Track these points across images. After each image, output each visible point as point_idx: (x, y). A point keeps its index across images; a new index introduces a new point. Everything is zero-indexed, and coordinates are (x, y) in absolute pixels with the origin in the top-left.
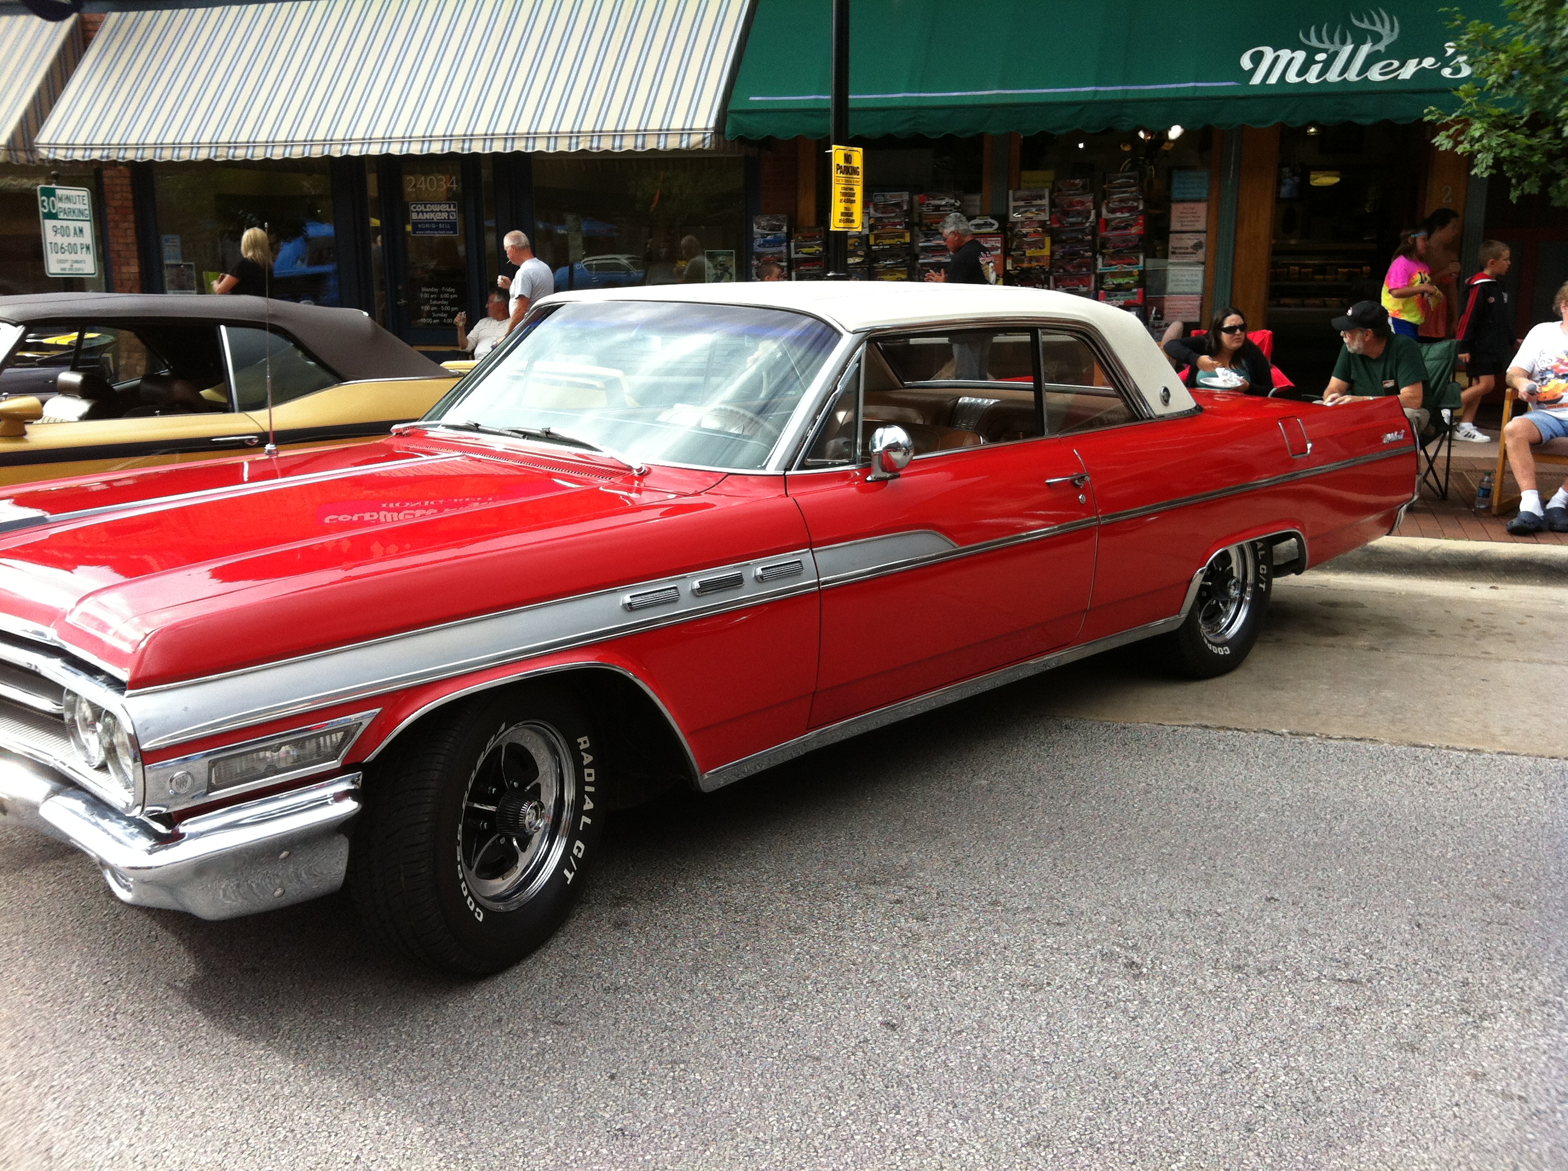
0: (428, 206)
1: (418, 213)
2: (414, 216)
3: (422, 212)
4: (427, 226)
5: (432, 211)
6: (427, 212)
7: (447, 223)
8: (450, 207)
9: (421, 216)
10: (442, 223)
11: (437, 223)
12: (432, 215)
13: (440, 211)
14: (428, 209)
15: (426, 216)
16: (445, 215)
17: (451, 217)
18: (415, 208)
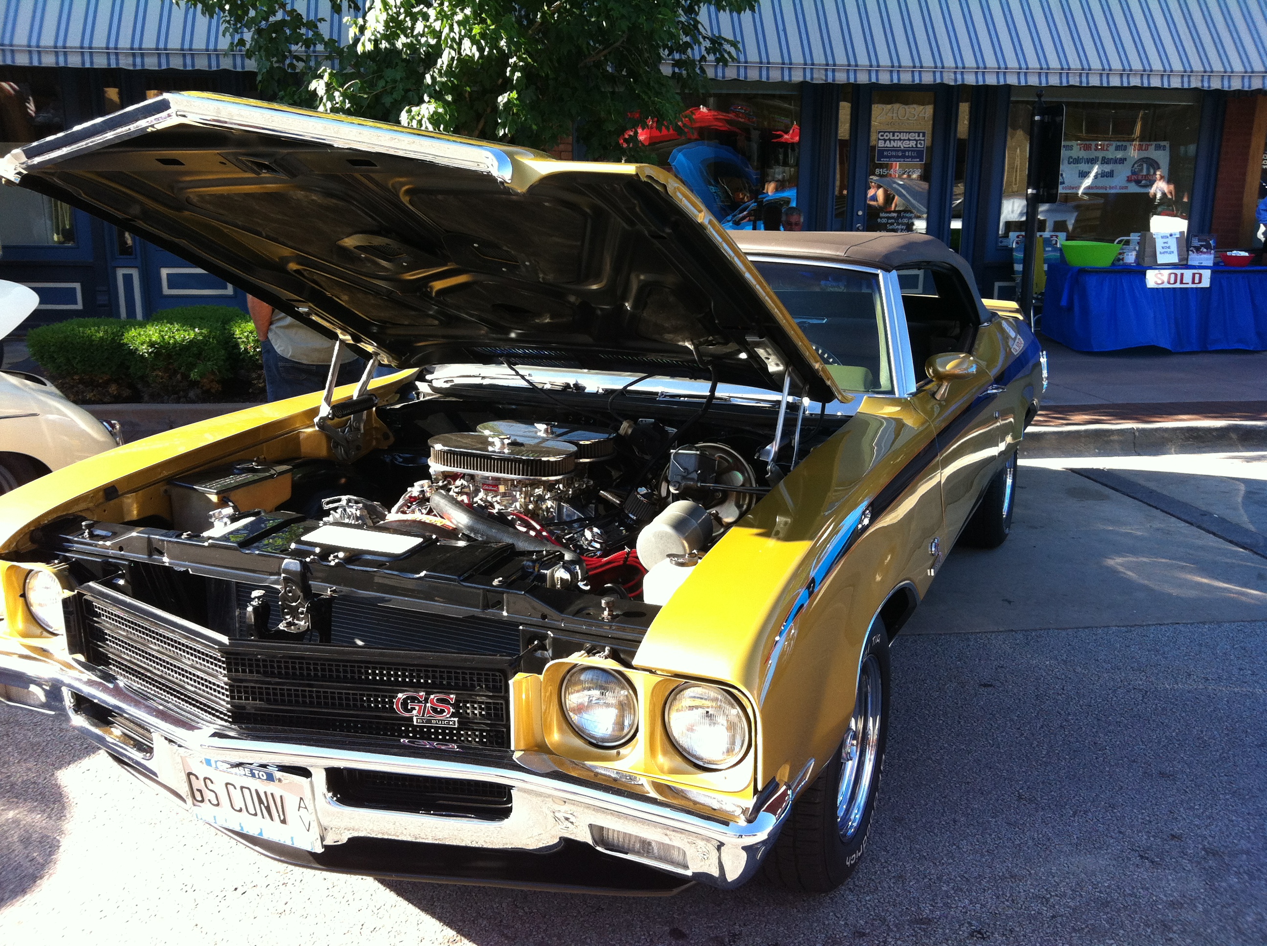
0: (896, 134)
1: (885, 140)
2: (881, 144)
3: (890, 140)
4: (894, 154)
5: (900, 140)
6: (894, 140)
9: (888, 144)
10: (908, 151)
11: (904, 151)
12: (899, 143)
13: (909, 140)
14: (896, 138)
15: (894, 144)
16: (913, 144)
17: (919, 146)
18: (882, 136)
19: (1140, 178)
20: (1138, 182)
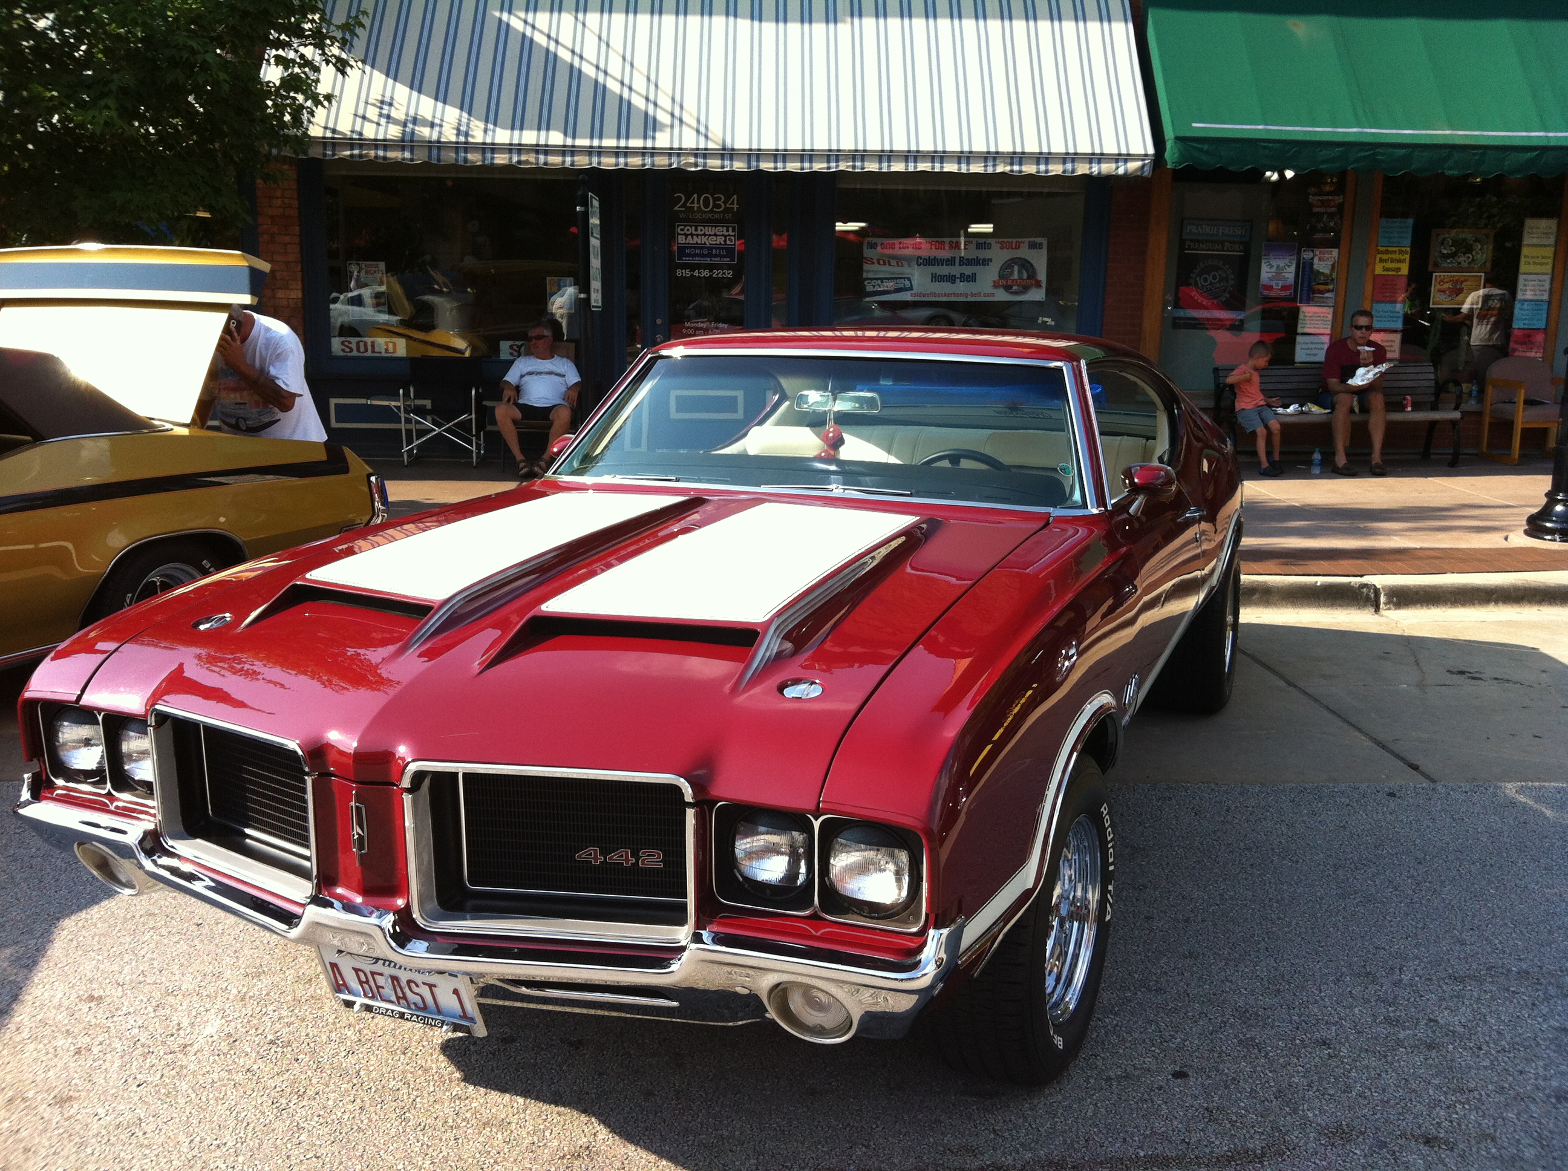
0: (699, 228)
1: (686, 235)
2: (681, 240)
3: (691, 234)
4: (698, 251)
5: (705, 235)
6: (697, 235)
7: (723, 248)
8: (728, 231)
9: (690, 240)
10: (716, 248)
11: (710, 249)
12: (704, 239)
13: (715, 235)
14: (699, 232)
15: (696, 240)
16: (721, 240)
17: (728, 242)
18: (682, 230)
19: (1010, 283)
20: (1008, 288)
